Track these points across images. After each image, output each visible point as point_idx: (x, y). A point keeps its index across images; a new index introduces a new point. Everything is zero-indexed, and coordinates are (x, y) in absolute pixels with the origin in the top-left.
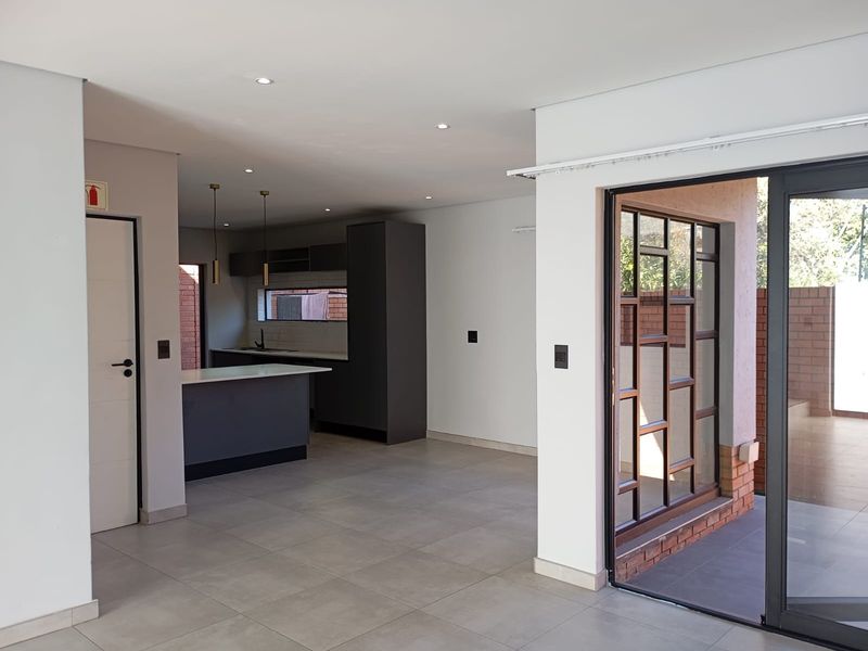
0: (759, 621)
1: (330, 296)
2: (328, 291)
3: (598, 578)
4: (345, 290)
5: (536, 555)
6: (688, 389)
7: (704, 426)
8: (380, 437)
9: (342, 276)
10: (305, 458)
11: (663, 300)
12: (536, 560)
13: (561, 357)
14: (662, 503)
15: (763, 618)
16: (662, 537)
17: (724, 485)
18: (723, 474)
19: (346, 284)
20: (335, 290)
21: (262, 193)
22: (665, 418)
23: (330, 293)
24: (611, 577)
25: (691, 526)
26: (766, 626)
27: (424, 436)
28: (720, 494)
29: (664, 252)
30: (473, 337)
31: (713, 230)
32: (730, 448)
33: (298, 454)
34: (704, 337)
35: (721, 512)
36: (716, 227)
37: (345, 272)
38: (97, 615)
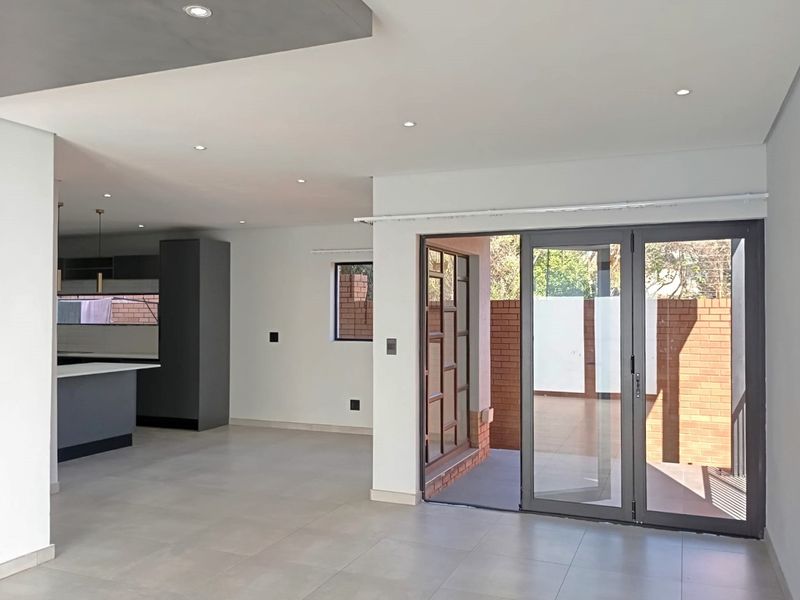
0: (518, 508)
1: (114, 301)
2: (112, 297)
3: (416, 496)
4: (157, 296)
5: (371, 487)
6: (453, 371)
7: (462, 396)
8: (192, 425)
9: (154, 284)
10: (130, 444)
11: (440, 308)
12: (372, 491)
13: (391, 347)
14: (439, 451)
15: (520, 506)
16: (443, 474)
17: (473, 441)
18: (473, 431)
19: (158, 291)
20: (121, 297)
21: (97, 211)
22: (442, 391)
23: (115, 299)
24: (423, 497)
25: (457, 467)
26: (521, 510)
27: (227, 423)
28: (471, 446)
29: (440, 275)
30: (274, 337)
31: (465, 260)
32: (477, 413)
33: (124, 441)
34: (462, 335)
35: (473, 458)
36: (467, 258)
37: (157, 281)
38: (53, 557)
